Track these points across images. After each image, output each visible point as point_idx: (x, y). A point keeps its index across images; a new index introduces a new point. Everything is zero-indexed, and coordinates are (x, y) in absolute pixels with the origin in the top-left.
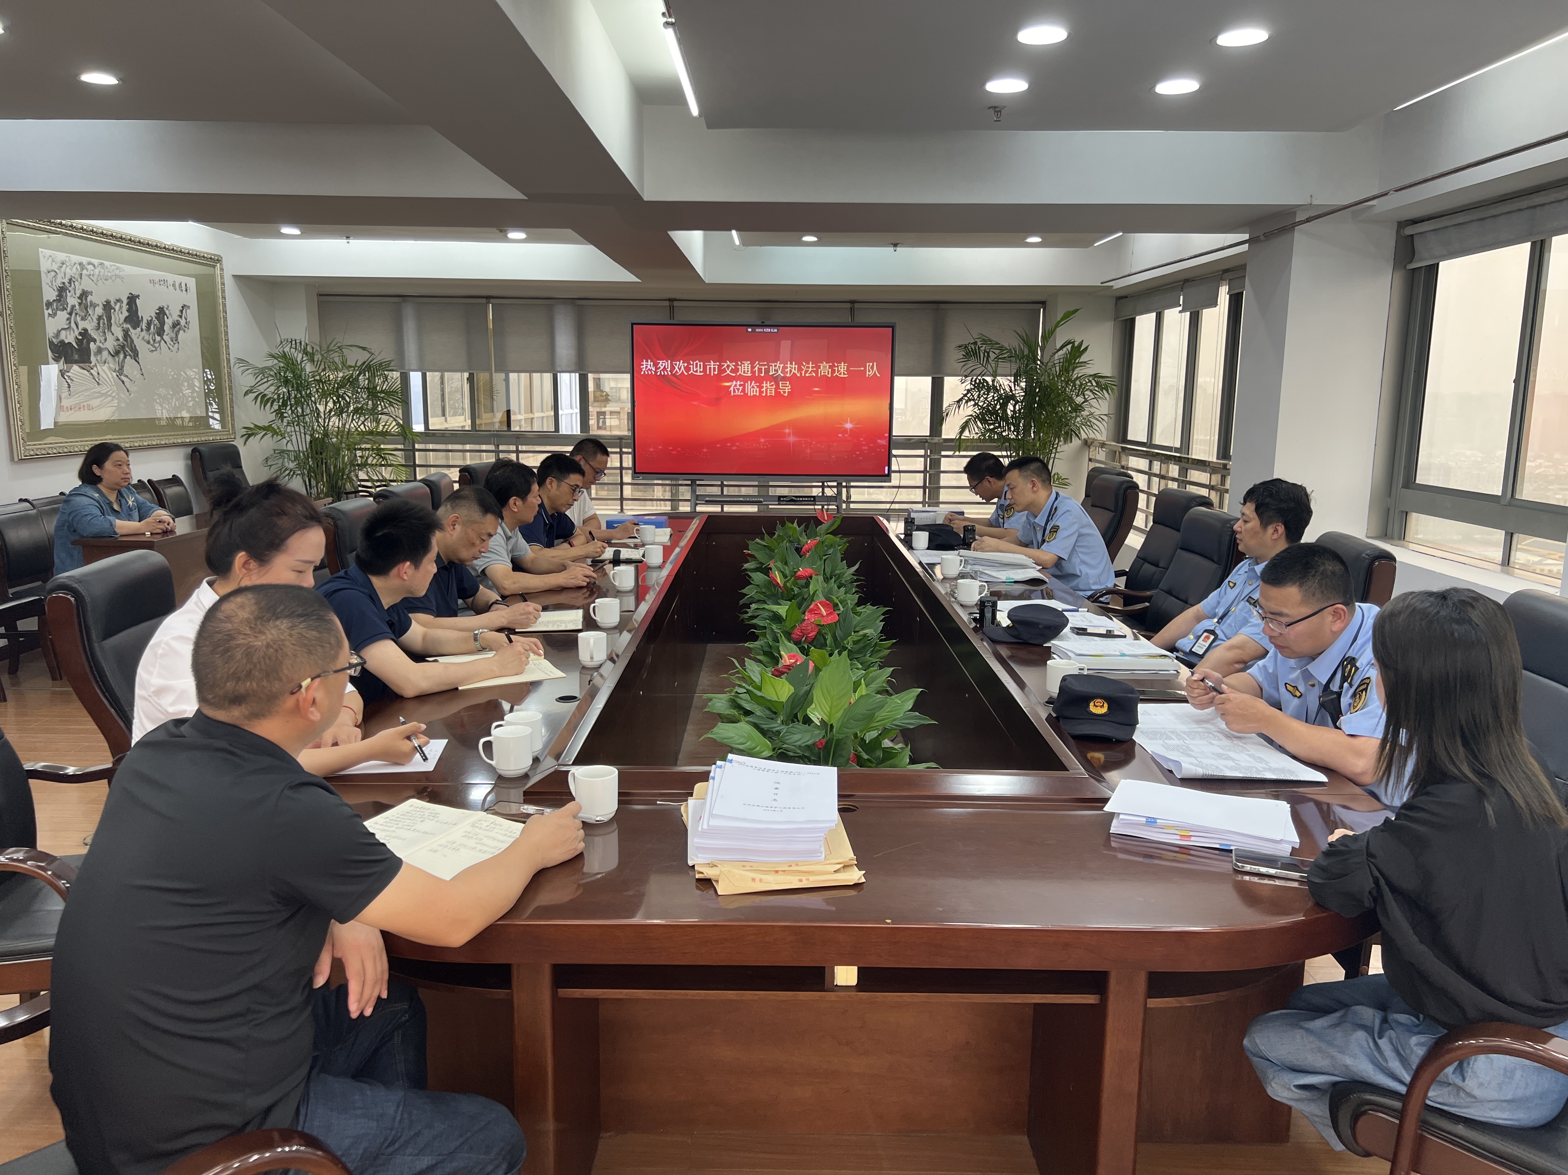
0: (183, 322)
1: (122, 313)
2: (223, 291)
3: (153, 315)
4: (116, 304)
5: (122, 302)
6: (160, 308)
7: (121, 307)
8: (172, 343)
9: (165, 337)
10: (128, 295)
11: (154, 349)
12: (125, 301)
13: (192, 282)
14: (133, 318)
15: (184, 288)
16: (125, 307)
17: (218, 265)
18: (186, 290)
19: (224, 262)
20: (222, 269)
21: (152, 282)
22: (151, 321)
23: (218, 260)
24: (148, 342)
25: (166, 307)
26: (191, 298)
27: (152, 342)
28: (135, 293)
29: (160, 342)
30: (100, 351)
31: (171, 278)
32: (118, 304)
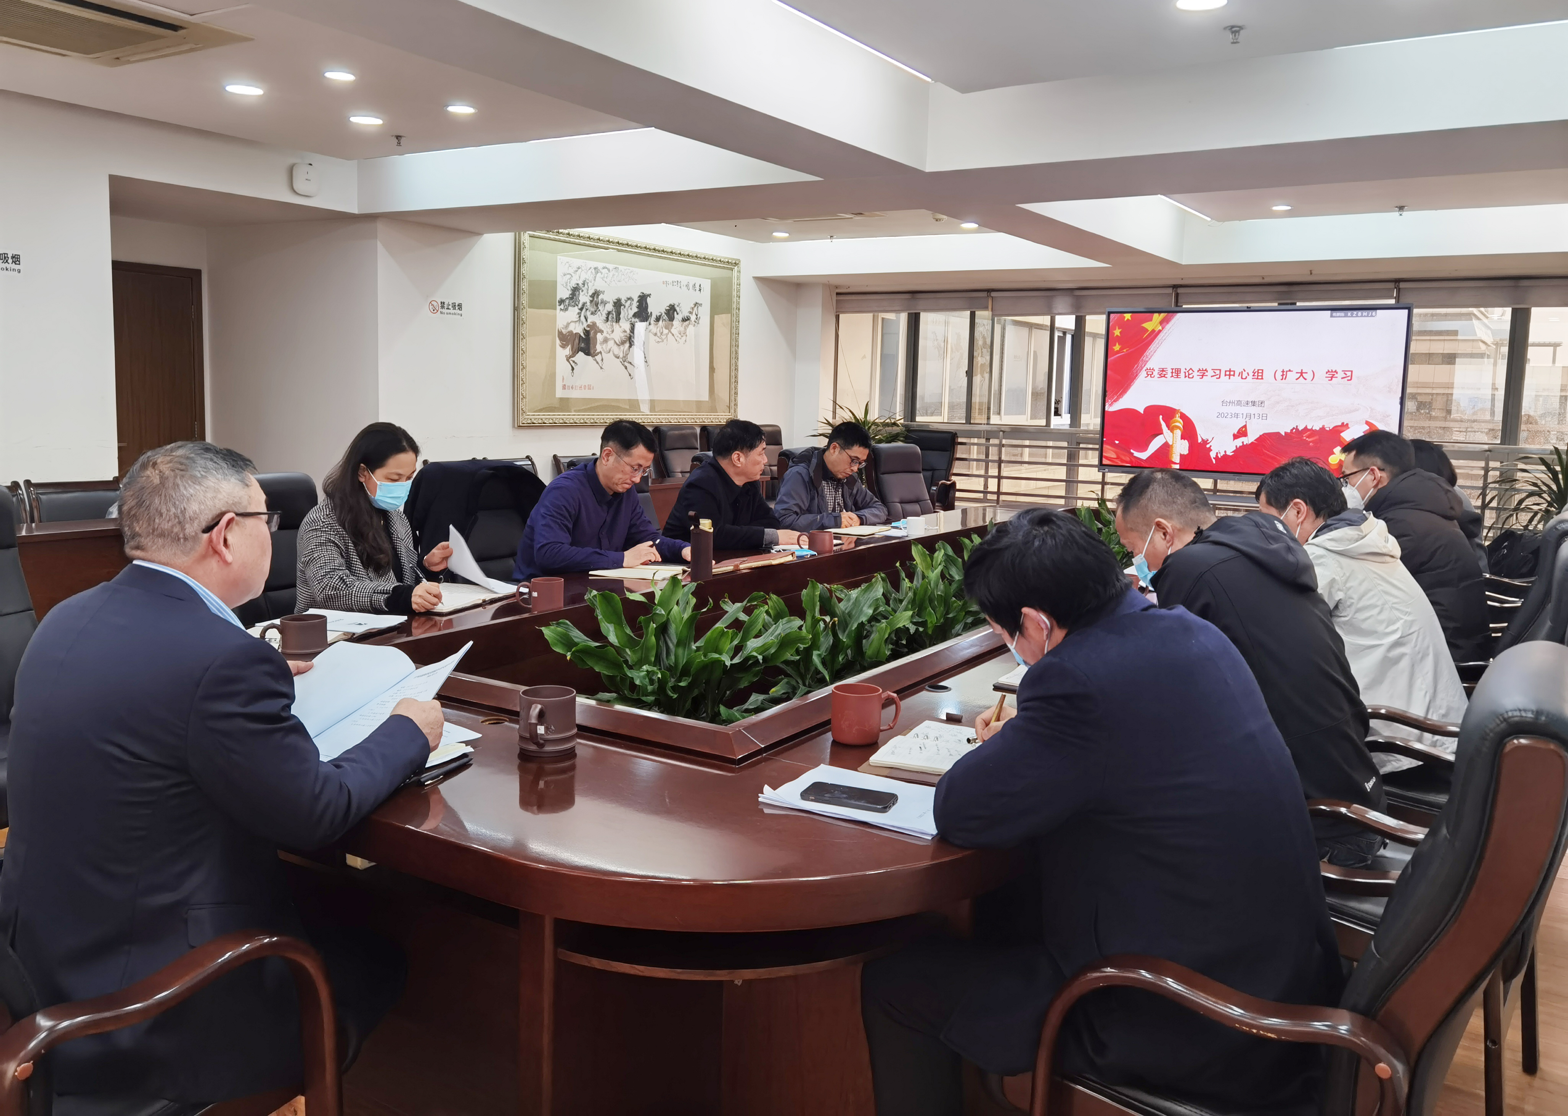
0: (693, 318)
1: (631, 309)
2: (738, 291)
3: (663, 311)
4: (626, 301)
5: (633, 300)
6: (670, 305)
7: (631, 304)
8: (680, 336)
9: (672, 330)
10: (639, 294)
11: (661, 340)
12: (636, 299)
13: (707, 285)
14: (642, 313)
15: (698, 289)
16: (635, 304)
17: (736, 268)
18: (700, 290)
19: (742, 265)
20: (739, 272)
21: (666, 283)
22: (660, 316)
23: (735, 263)
24: (656, 334)
25: (677, 304)
26: (705, 299)
27: (659, 334)
28: (646, 292)
29: (667, 335)
30: (606, 340)
31: (684, 279)
32: (629, 302)
